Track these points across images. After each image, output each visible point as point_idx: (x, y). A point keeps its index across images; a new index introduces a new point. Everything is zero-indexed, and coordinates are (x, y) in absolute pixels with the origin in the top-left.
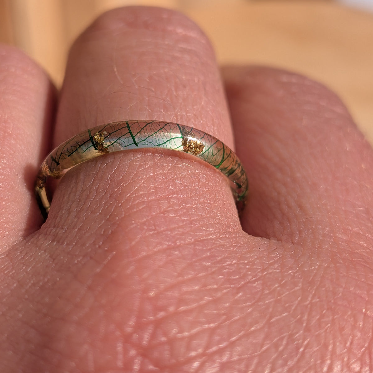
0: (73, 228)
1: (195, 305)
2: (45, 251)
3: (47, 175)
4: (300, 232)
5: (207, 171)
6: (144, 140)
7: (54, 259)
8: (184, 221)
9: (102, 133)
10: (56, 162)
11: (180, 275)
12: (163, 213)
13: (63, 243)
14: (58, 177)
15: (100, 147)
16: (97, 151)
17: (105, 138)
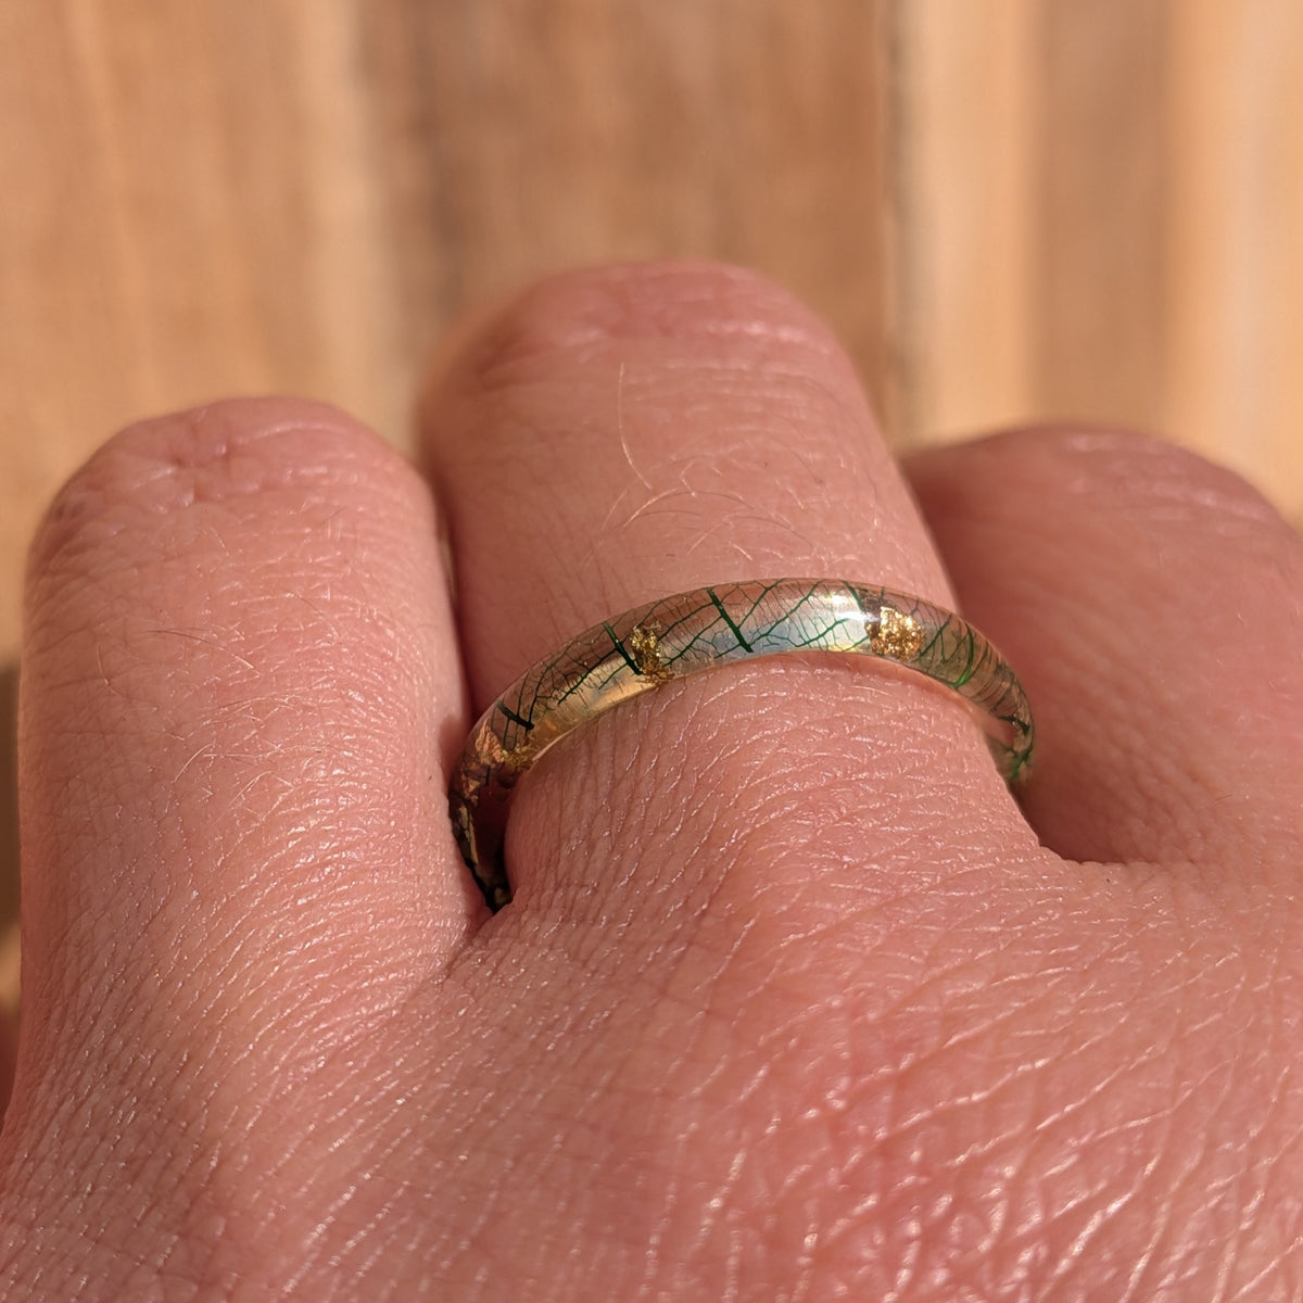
0: (615, 880)
1: (986, 1024)
2: (551, 948)
3: (494, 761)
4: (1205, 834)
5: (925, 704)
6: (767, 635)
7: (585, 964)
8: (902, 836)
9: (647, 628)
10: (520, 721)
11: (931, 962)
12: (849, 818)
13: (596, 920)
14: (526, 766)
15: (649, 665)
16: (642, 678)
17: (659, 639)
